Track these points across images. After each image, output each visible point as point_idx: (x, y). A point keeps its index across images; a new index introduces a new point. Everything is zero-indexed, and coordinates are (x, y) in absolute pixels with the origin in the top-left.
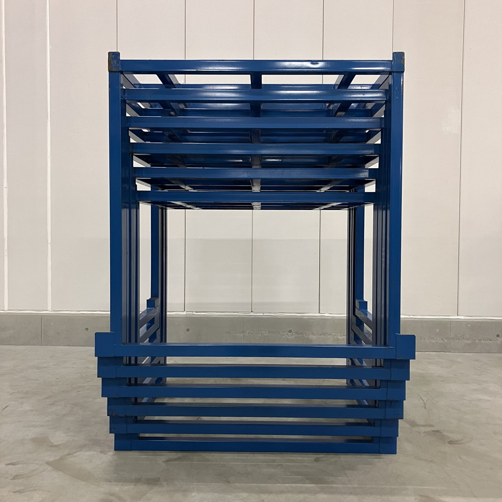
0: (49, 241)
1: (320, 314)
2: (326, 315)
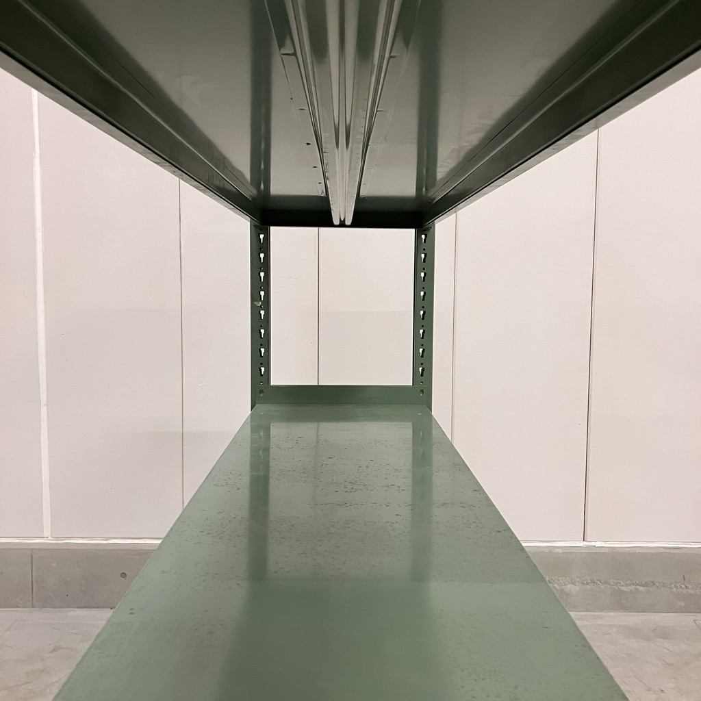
0: (44, 401)
1: (585, 543)
2: (598, 544)
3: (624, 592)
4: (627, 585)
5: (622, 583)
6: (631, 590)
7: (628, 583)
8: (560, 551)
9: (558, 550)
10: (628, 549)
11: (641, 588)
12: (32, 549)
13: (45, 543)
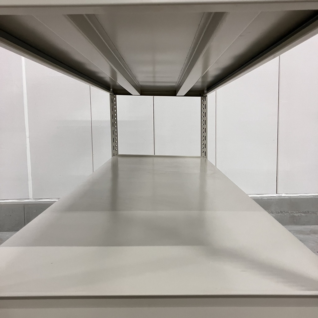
0: (28, 136)
1: (277, 195)
2: (283, 195)
3: (295, 216)
4: (297, 213)
5: (294, 212)
6: (298, 215)
7: (297, 212)
8: (266, 199)
9: (265, 198)
10: (297, 197)
11: (303, 214)
12: (24, 204)
13: (30, 202)
